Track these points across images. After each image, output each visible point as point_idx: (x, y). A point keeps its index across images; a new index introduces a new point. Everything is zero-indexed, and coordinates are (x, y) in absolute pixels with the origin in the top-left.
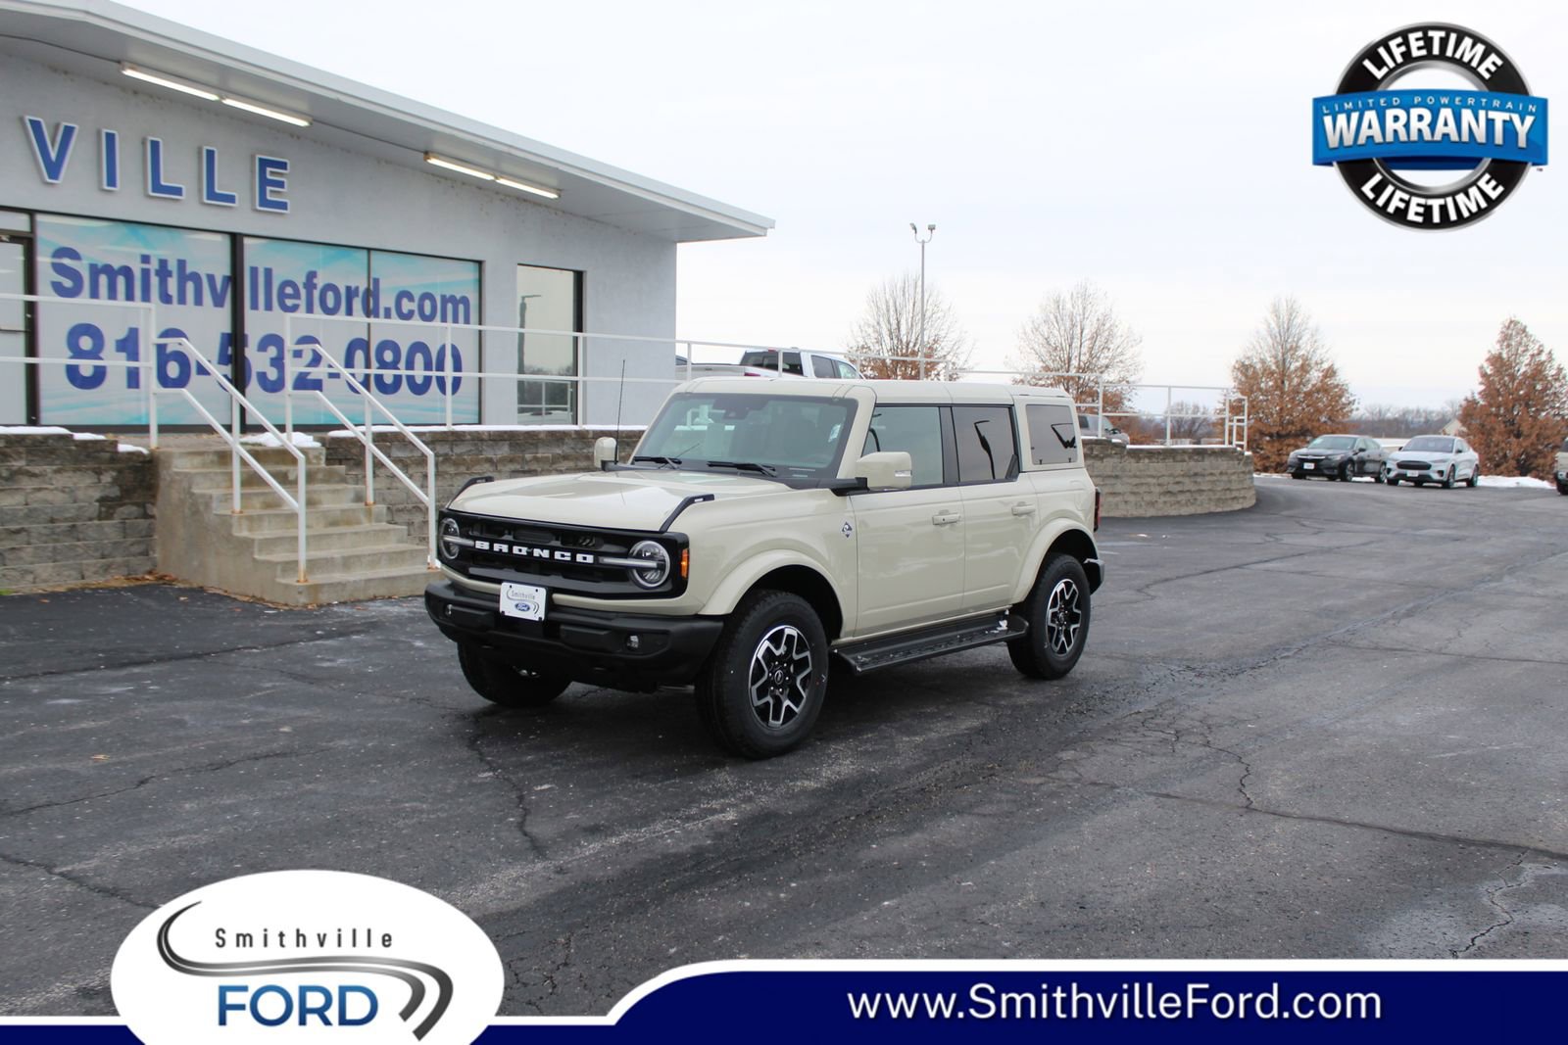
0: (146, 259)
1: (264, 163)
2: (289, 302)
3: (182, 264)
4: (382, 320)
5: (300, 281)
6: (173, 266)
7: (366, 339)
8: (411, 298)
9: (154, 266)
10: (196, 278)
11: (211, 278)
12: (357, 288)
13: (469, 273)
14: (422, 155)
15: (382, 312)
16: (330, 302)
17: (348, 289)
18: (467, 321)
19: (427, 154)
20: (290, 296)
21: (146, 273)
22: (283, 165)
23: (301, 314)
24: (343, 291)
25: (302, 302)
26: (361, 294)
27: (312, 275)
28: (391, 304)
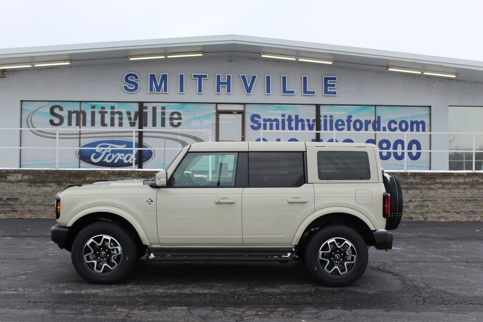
0: (283, 116)
1: (326, 79)
2: (340, 127)
3: (297, 117)
4: (382, 132)
5: (345, 119)
6: (293, 117)
7: (374, 139)
8: (395, 123)
9: (286, 118)
10: (302, 121)
11: (308, 121)
12: (370, 121)
13: (426, 111)
14: (386, 68)
15: (382, 129)
16: (358, 126)
17: (366, 121)
18: (424, 130)
19: (387, 67)
20: (340, 125)
21: (283, 121)
22: (335, 79)
23: (345, 131)
24: (364, 122)
25: (346, 127)
26: (372, 123)
27: (350, 117)
28: (386, 126)
